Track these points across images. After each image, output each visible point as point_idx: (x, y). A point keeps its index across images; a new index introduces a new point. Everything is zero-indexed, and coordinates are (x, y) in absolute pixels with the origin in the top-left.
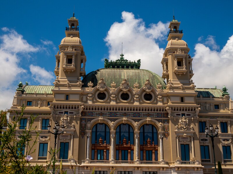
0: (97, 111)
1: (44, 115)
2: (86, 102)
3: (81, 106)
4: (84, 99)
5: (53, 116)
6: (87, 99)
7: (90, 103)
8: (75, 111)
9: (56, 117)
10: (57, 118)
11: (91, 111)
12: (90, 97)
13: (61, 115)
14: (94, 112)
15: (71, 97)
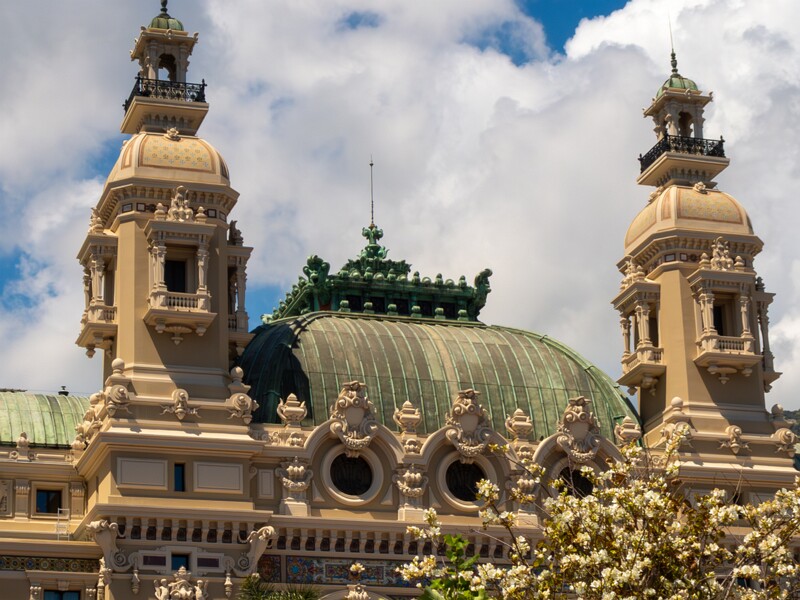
0: (333, 553)
1: (52, 566)
2: (277, 505)
3: (258, 526)
4: (267, 490)
5: (117, 576)
6: (280, 491)
7: (298, 509)
8: (226, 552)
9: (131, 583)
10: (135, 590)
11: (303, 552)
12: (296, 478)
13: (154, 573)
14: (319, 559)
15: (202, 477)
